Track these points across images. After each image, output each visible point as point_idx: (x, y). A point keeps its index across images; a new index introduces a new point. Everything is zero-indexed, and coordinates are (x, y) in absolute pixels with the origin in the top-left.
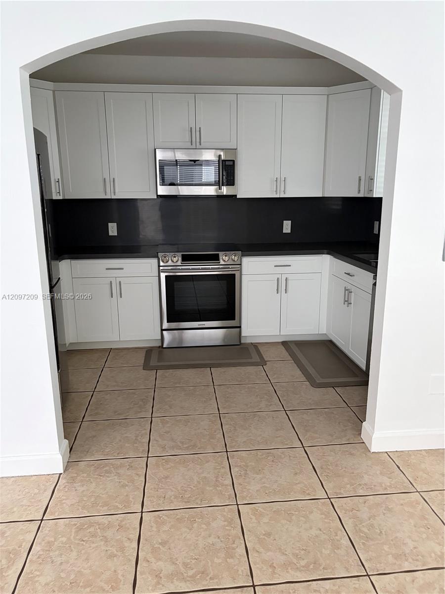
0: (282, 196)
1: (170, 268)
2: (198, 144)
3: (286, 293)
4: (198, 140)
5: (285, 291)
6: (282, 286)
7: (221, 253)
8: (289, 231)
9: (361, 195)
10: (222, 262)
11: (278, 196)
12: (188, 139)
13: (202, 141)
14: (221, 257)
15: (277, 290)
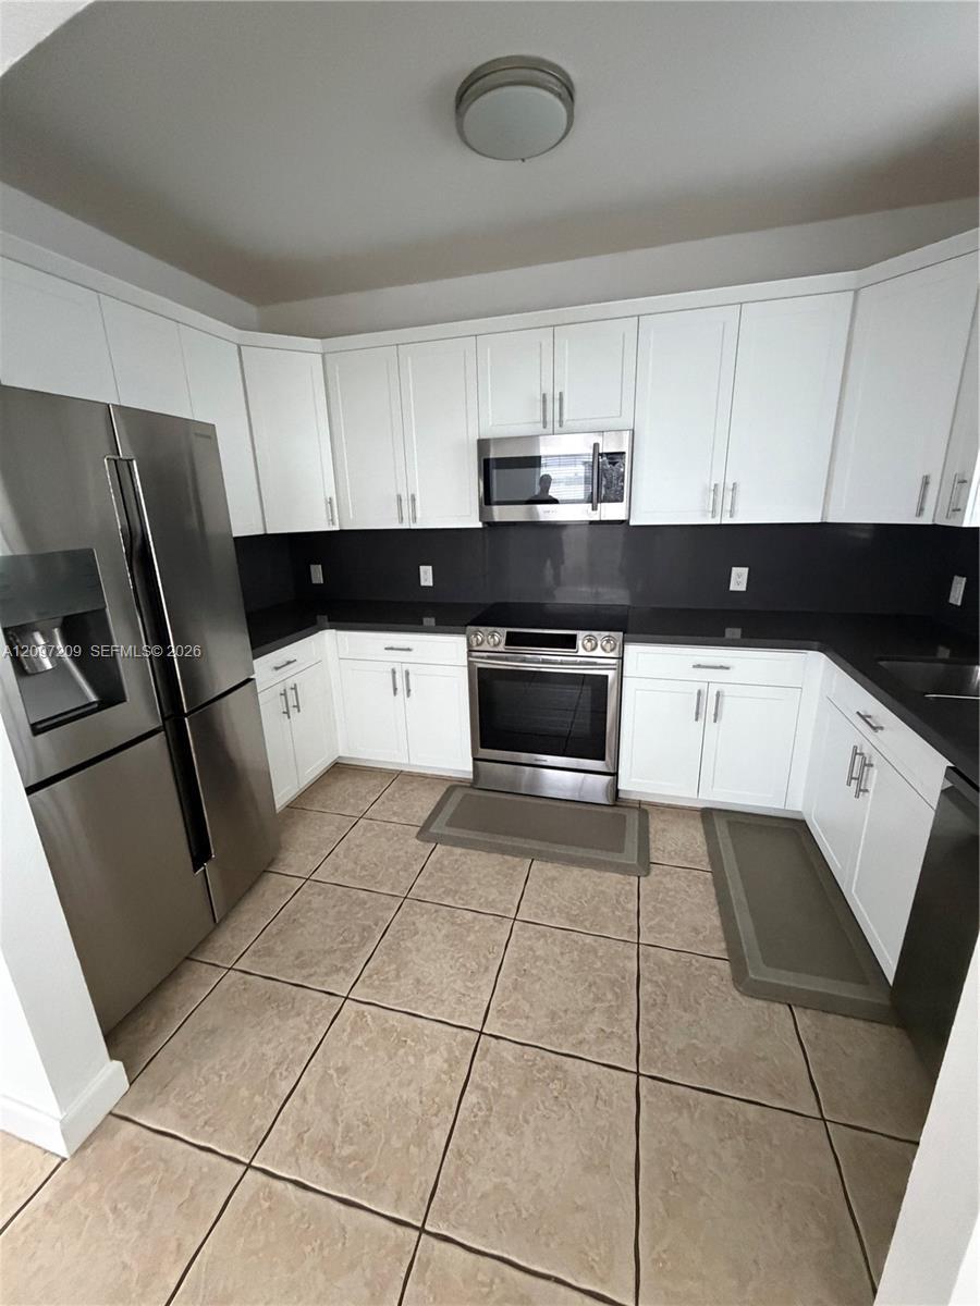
0: (727, 520)
1: (485, 654)
2: (557, 425)
3: (715, 721)
4: (557, 418)
5: (713, 717)
6: (707, 708)
7: (581, 635)
8: (743, 588)
9: (926, 520)
10: (581, 652)
11: (716, 521)
12: (538, 416)
13: (565, 417)
14: (579, 643)
15: (697, 713)
